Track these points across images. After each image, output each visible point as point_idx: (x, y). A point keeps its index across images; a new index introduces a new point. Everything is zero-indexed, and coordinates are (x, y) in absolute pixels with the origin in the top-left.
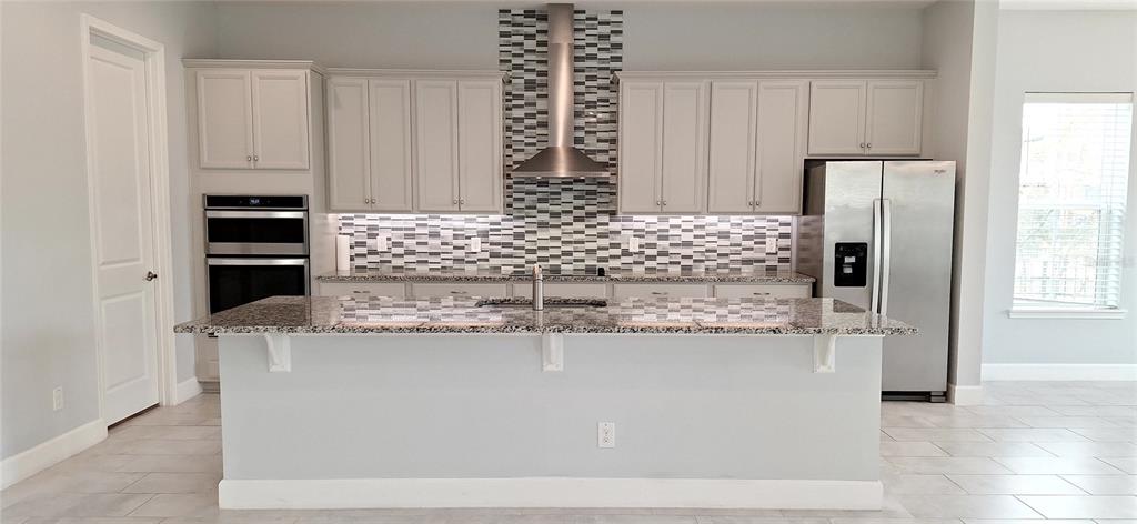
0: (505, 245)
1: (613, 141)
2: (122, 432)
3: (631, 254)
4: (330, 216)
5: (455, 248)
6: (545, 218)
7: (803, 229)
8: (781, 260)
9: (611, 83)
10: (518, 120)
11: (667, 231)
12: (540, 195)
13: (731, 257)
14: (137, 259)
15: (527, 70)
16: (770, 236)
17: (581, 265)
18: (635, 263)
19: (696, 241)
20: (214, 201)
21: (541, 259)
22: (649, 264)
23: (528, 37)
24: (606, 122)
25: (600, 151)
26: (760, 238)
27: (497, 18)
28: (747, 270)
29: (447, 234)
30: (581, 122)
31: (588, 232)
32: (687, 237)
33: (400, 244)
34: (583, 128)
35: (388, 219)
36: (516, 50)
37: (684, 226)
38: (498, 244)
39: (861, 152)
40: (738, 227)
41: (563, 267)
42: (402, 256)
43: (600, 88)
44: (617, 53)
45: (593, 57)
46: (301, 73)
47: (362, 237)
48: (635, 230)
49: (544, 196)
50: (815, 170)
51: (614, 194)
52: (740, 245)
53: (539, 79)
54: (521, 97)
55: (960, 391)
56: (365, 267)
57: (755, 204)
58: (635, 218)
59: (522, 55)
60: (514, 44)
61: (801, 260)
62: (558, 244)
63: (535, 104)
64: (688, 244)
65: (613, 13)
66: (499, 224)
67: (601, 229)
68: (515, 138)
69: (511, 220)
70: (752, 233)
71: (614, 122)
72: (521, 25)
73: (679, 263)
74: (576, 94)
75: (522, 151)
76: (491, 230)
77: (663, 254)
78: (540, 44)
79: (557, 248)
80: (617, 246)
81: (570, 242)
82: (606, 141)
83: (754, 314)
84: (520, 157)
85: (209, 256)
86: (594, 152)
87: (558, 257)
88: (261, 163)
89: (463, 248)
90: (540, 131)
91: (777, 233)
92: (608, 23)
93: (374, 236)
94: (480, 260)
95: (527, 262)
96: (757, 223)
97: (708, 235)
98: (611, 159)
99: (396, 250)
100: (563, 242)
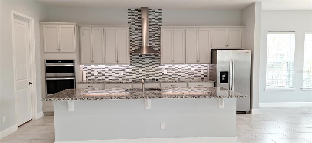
0: (130, 73)
1: (159, 44)
2: (22, 127)
3: (165, 75)
4: (81, 65)
5: (116, 74)
6: (141, 65)
7: (211, 68)
8: (205, 76)
9: (159, 29)
10: (133, 39)
11: (174, 68)
12: (139, 59)
13: (192, 75)
14: (26, 79)
15: (135, 25)
16: (202, 70)
17: (151, 78)
18: (166, 77)
19: (182, 71)
20: (48, 62)
21: (140, 77)
22: (170, 77)
23: (136, 16)
24: (158, 39)
25: (156, 47)
26: (199, 70)
27: (127, 11)
28: (196, 79)
29: (114, 70)
30: (151, 39)
31: (153, 69)
32: (180, 70)
33: (101, 73)
34: (151, 41)
35: (97, 66)
36: (133, 20)
37: (179, 67)
38: (128, 72)
39: (226, 47)
40: (194, 67)
41: (146, 78)
42: (101, 76)
43: (156, 30)
44: (160, 21)
45: (154, 22)
46: (73, 26)
47: (90, 71)
48: (166, 68)
49: (141, 59)
50: (214, 52)
51: (160, 59)
52: (194, 72)
53: (139, 28)
54: (134, 32)
55: (253, 110)
56: (91, 79)
57: (198, 61)
58: (166, 65)
59: (134, 21)
60: (132, 18)
61: (210, 76)
62: (145, 72)
63: (138, 34)
64: (179, 72)
65: (159, 10)
66: (128, 67)
67: (156, 68)
68: (132, 43)
69: (132, 66)
70: (197, 69)
71: (160, 39)
72: (134, 13)
73: (178, 77)
74: (149, 32)
75: (135, 47)
76: (126, 69)
77: (173, 75)
78: (139, 18)
80: (161, 73)
81: (148, 72)
82: (157, 44)
83: (198, 91)
84: (134, 49)
85: (46, 77)
86: (154, 47)
87: (145, 76)
88: (61, 51)
89: (118, 74)
90: (139, 42)
91: (204, 69)
92: (157, 13)
93: (93, 71)
94: (123, 77)
95: (136, 77)
96: (199, 66)
97: (185, 69)
98: (159, 49)
99: (99, 75)
100: (146, 72)
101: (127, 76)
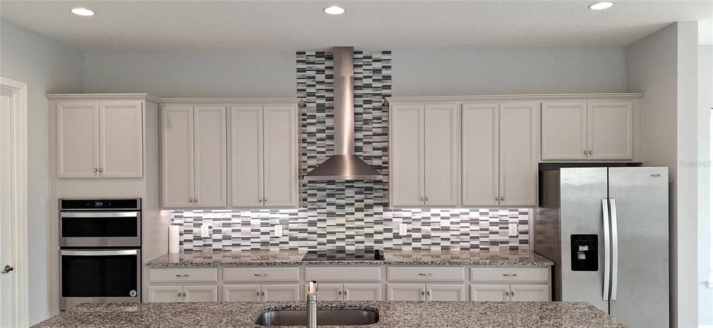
0: (301, 231)
1: (385, 149)
3: (400, 237)
4: (164, 213)
5: (262, 234)
6: (332, 209)
7: (539, 218)
8: (521, 242)
9: (383, 105)
10: (311, 134)
11: (429, 218)
12: (328, 192)
13: (481, 239)
15: (318, 97)
16: (512, 223)
17: (361, 246)
18: (404, 244)
19: (453, 227)
20: (67, 204)
21: (330, 242)
22: (416, 245)
23: (319, 72)
24: (380, 135)
25: (375, 157)
26: (504, 224)
27: (295, 58)
28: (494, 249)
29: (256, 223)
30: (360, 135)
31: (367, 219)
32: (446, 223)
33: (219, 232)
34: (361, 139)
35: (210, 212)
36: (310, 82)
37: (443, 214)
38: (296, 230)
39: (586, 158)
40: (487, 217)
41: (347, 248)
42: (220, 240)
43: (374, 109)
44: (387, 83)
45: (369, 86)
46: (138, 103)
47: (190, 226)
48: (404, 218)
49: (332, 192)
50: (549, 174)
51: (387, 190)
52: (488, 230)
53: (327, 103)
54: (313, 117)
56: (192, 250)
57: (500, 200)
58: (403, 209)
59: (314, 86)
60: (308, 78)
61: (537, 242)
62: (343, 229)
63: (324, 122)
64: (446, 229)
65: (384, 53)
66: (297, 214)
67: (376, 217)
68: (309, 148)
69: (306, 211)
70: (497, 220)
71: (386, 134)
72: (314, 63)
73: (439, 244)
74: (355, 114)
75: (315, 157)
76: (291, 219)
77: (427, 237)
78: (328, 77)
79: (342, 232)
80: (390, 230)
81: (353, 228)
82: (379, 149)
84: (312, 162)
85: (62, 248)
86: (370, 158)
87: (343, 239)
88: (105, 174)
89: (268, 234)
90: (328, 142)
91: (517, 220)
92: (380, 61)
93: (199, 225)
94: (281, 243)
95: (319, 244)
96: (501, 212)
97: (462, 222)
98: (383, 163)
99: (216, 236)
100: (347, 228)
101: (292, 239)
